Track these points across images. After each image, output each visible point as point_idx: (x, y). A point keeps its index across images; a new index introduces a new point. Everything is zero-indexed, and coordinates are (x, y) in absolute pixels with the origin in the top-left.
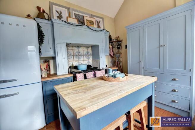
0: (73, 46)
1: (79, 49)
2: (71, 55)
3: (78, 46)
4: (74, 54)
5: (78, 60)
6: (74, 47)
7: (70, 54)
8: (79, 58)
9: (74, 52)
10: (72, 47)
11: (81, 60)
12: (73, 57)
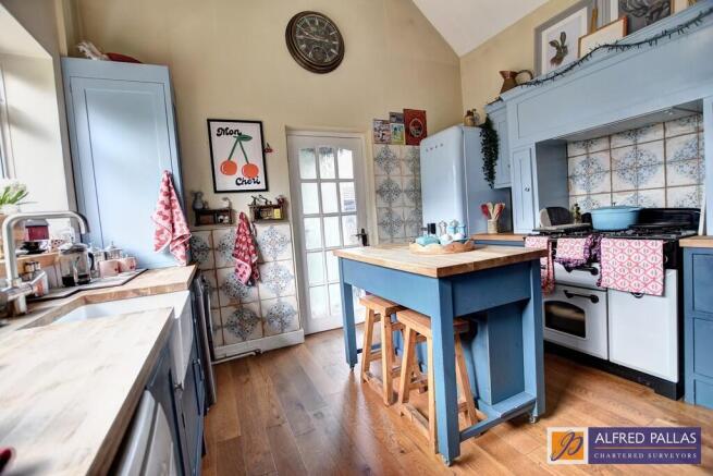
0: (610, 137)
1: (641, 140)
2: (599, 171)
3: (636, 129)
4: (613, 167)
5: (631, 187)
6: (613, 139)
7: (595, 167)
8: (638, 179)
9: (614, 157)
10: (606, 140)
11: (651, 184)
12: (608, 175)
